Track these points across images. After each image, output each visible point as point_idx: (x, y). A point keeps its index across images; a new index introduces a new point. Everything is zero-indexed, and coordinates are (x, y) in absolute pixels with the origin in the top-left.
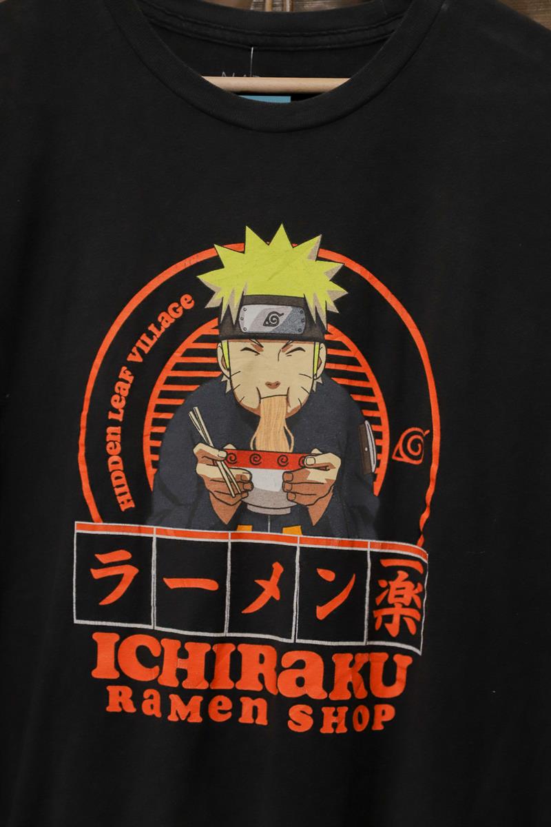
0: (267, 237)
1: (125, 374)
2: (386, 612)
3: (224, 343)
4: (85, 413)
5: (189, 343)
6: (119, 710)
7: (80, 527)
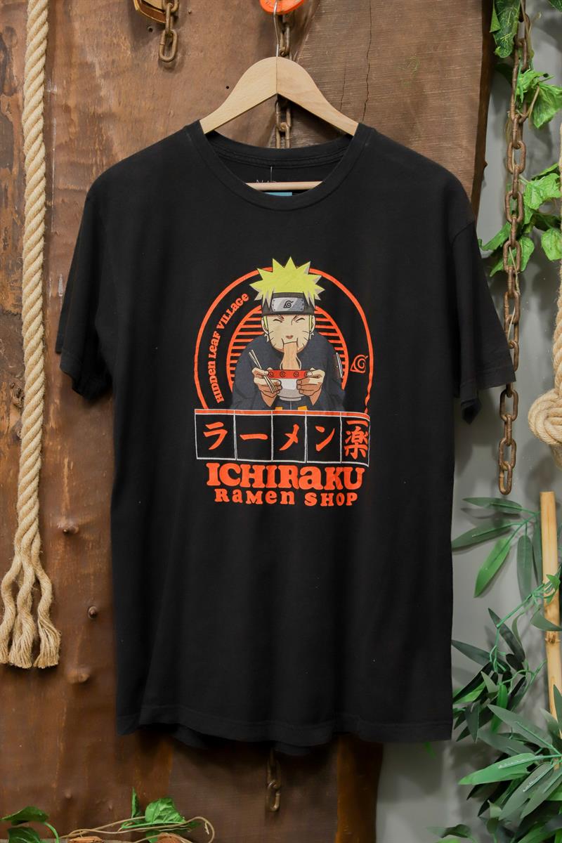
0: (283, 263)
1: (216, 335)
2: (350, 447)
3: (265, 317)
4: (196, 355)
5: (247, 318)
6: (221, 501)
7: (197, 412)
